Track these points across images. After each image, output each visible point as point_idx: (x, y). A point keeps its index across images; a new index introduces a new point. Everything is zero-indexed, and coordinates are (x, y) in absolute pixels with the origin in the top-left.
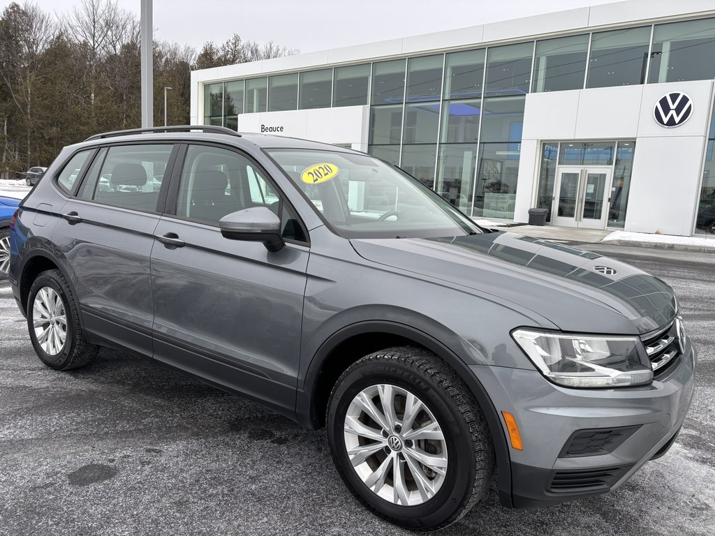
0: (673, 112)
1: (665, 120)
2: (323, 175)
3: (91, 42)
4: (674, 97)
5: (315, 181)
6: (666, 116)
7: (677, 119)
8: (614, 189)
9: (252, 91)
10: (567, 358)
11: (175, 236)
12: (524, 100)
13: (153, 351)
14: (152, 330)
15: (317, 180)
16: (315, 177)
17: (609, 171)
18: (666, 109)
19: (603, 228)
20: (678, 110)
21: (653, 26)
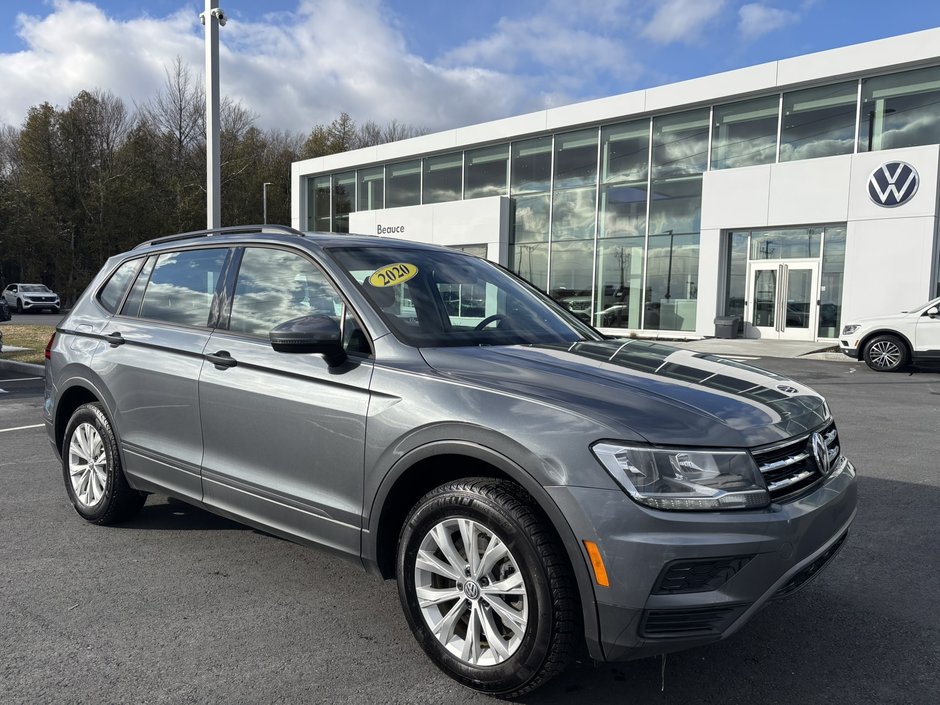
0: (892, 187)
1: (883, 198)
2: (397, 276)
3: (177, 133)
4: (892, 167)
5: (385, 283)
6: (884, 192)
7: (898, 196)
8: (824, 288)
9: (367, 183)
10: (665, 478)
11: (226, 354)
12: (701, 180)
13: (203, 493)
14: (201, 468)
15: (388, 282)
16: (387, 279)
17: (814, 265)
18: (884, 184)
19: (812, 340)
20: (899, 185)
21: (860, 81)
